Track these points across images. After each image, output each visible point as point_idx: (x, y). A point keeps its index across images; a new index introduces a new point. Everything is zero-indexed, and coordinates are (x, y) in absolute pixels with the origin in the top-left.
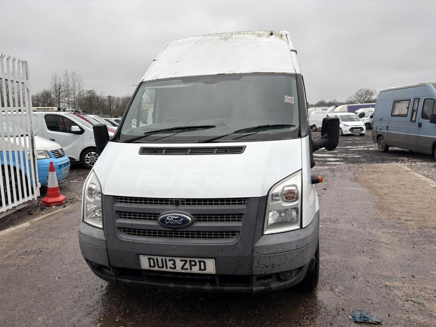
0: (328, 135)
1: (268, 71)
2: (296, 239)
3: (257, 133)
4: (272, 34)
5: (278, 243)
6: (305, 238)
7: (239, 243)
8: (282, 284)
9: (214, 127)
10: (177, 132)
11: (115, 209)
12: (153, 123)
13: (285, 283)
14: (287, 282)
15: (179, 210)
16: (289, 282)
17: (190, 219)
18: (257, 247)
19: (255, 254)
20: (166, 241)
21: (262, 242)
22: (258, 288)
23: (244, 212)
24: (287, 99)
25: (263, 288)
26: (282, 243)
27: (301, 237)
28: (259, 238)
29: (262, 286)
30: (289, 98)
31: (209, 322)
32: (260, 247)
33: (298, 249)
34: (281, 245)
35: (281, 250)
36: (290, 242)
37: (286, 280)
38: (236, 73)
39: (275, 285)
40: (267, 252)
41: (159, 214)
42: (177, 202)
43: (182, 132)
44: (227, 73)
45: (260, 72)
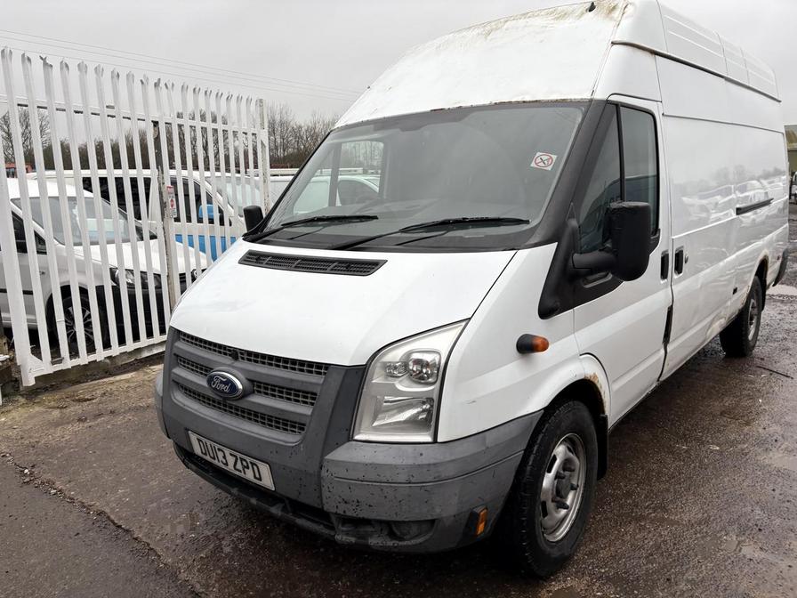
0: (613, 244)
1: (528, 98)
2: (410, 462)
3: (446, 235)
4: (592, 8)
5: (367, 462)
6: (434, 464)
7: (302, 445)
8: (390, 543)
9: (375, 218)
10: (324, 226)
11: (175, 351)
12: (330, 205)
13: (396, 543)
14: (401, 543)
15: (234, 367)
16: (405, 543)
17: (240, 387)
18: (328, 461)
19: (324, 473)
20: (215, 417)
21: (342, 454)
22: (344, 537)
23: (317, 390)
24: (539, 160)
25: (353, 540)
26: (375, 464)
27: (424, 460)
28: (338, 445)
29: (353, 536)
30: (545, 158)
31: (309, 571)
32: (337, 463)
33: (410, 483)
34: (375, 466)
35: (373, 476)
36: (396, 467)
37: (401, 539)
38: (463, 105)
39: (376, 541)
40: (343, 474)
41: (212, 369)
42: (235, 354)
43: (329, 225)
44: (446, 107)
45: (510, 102)
